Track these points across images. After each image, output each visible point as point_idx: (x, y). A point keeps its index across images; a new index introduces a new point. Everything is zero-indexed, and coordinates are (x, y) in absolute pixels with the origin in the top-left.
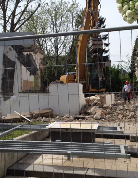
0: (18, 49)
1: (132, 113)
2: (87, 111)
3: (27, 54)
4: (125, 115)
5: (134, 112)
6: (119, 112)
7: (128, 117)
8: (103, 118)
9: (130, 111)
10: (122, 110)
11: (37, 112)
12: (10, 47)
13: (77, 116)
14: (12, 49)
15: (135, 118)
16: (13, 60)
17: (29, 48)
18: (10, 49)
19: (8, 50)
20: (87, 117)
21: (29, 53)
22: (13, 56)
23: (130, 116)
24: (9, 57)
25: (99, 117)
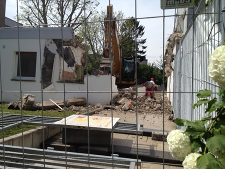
0: (58, 43)
1: (159, 105)
2: (118, 102)
3: (66, 48)
4: (152, 107)
5: (161, 104)
6: (147, 103)
7: (155, 109)
8: (131, 109)
9: (157, 103)
10: (150, 101)
11: (70, 101)
12: (51, 40)
13: (107, 106)
14: (53, 42)
15: (161, 110)
16: (53, 53)
17: (68, 42)
18: (51, 43)
19: (49, 43)
20: (117, 107)
21: (68, 47)
22: (53, 48)
23: (156, 108)
24: (49, 50)
25: (127, 108)
